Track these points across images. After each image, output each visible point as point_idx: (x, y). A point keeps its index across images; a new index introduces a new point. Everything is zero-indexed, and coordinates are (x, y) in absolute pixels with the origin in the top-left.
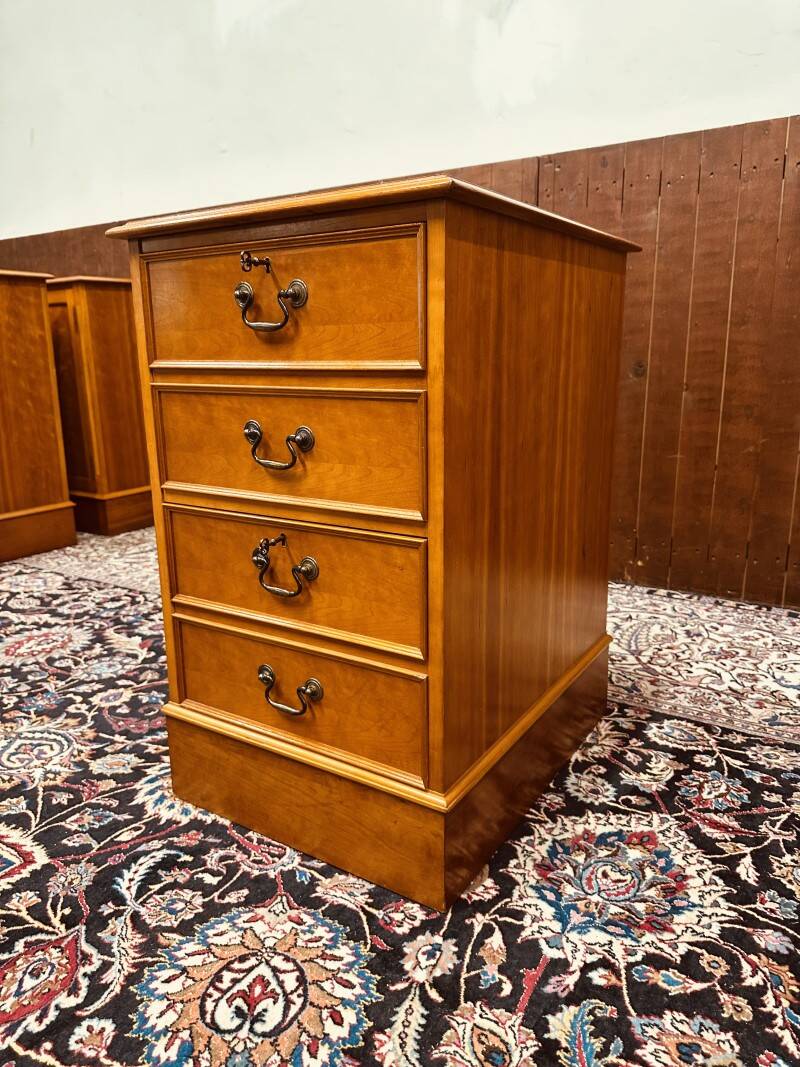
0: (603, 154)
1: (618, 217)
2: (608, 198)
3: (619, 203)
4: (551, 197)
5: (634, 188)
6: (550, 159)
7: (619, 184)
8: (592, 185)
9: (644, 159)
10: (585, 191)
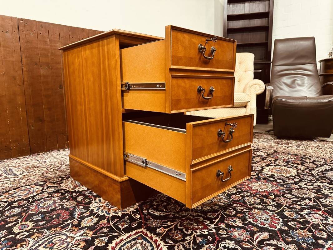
0: (41, 23)
1: (49, 43)
2: (44, 37)
3: (48, 39)
4: (24, 32)
5: (52, 36)
6: (22, 20)
7: (47, 34)
8: (39, 32)
9: (54, 29)
10: (36, 33)
